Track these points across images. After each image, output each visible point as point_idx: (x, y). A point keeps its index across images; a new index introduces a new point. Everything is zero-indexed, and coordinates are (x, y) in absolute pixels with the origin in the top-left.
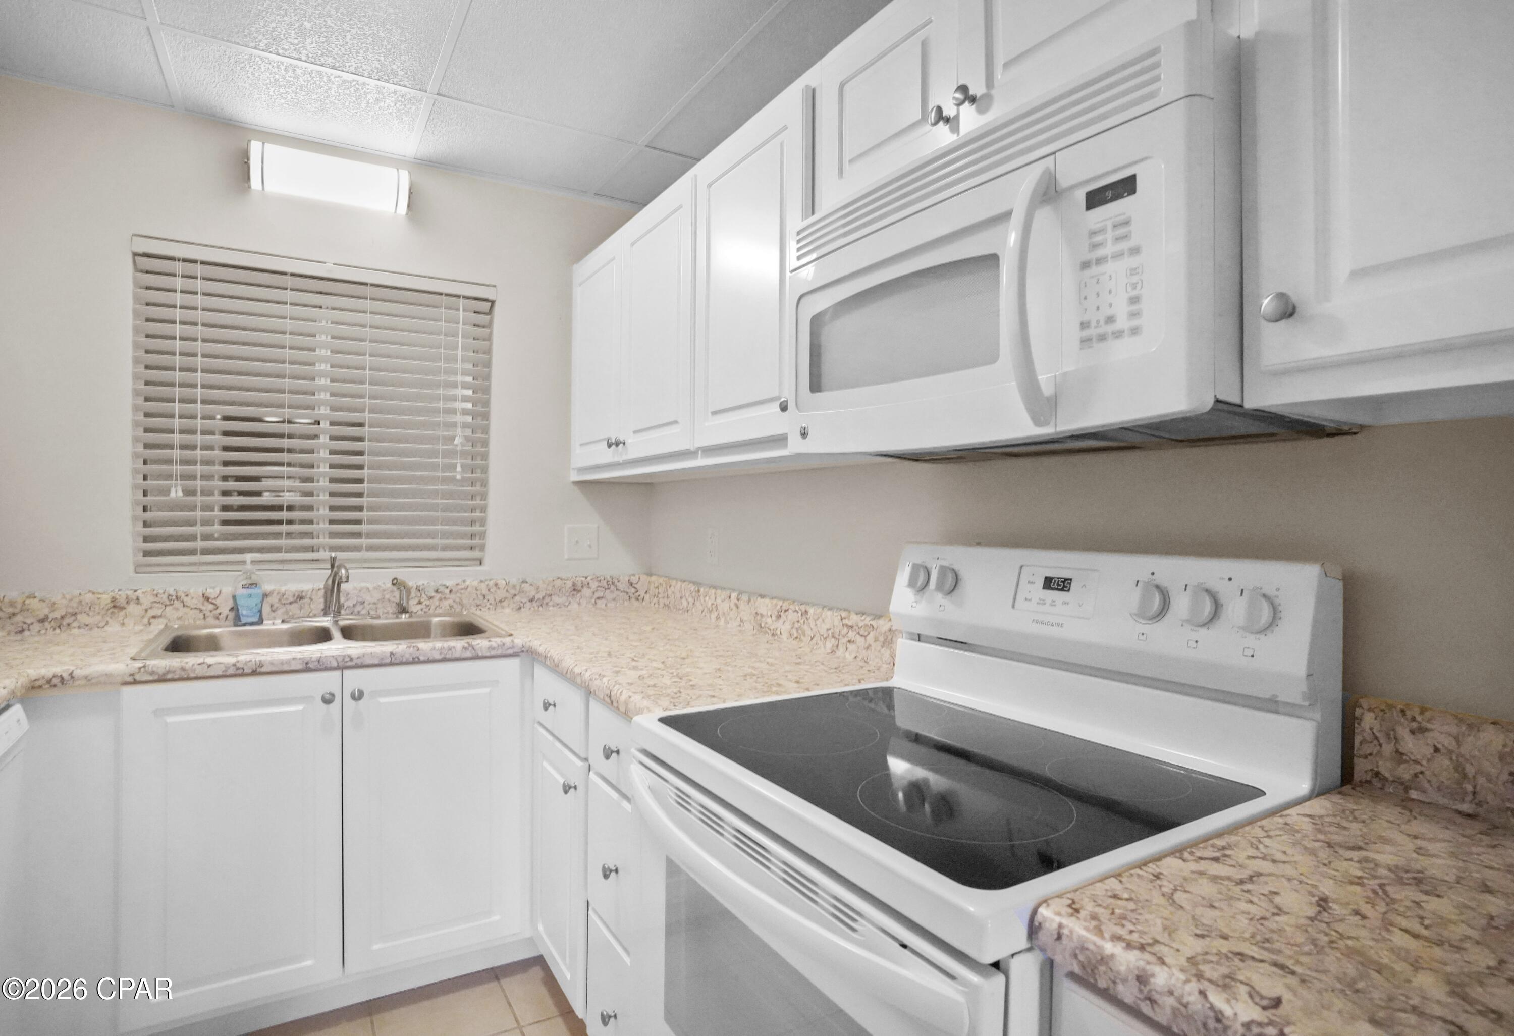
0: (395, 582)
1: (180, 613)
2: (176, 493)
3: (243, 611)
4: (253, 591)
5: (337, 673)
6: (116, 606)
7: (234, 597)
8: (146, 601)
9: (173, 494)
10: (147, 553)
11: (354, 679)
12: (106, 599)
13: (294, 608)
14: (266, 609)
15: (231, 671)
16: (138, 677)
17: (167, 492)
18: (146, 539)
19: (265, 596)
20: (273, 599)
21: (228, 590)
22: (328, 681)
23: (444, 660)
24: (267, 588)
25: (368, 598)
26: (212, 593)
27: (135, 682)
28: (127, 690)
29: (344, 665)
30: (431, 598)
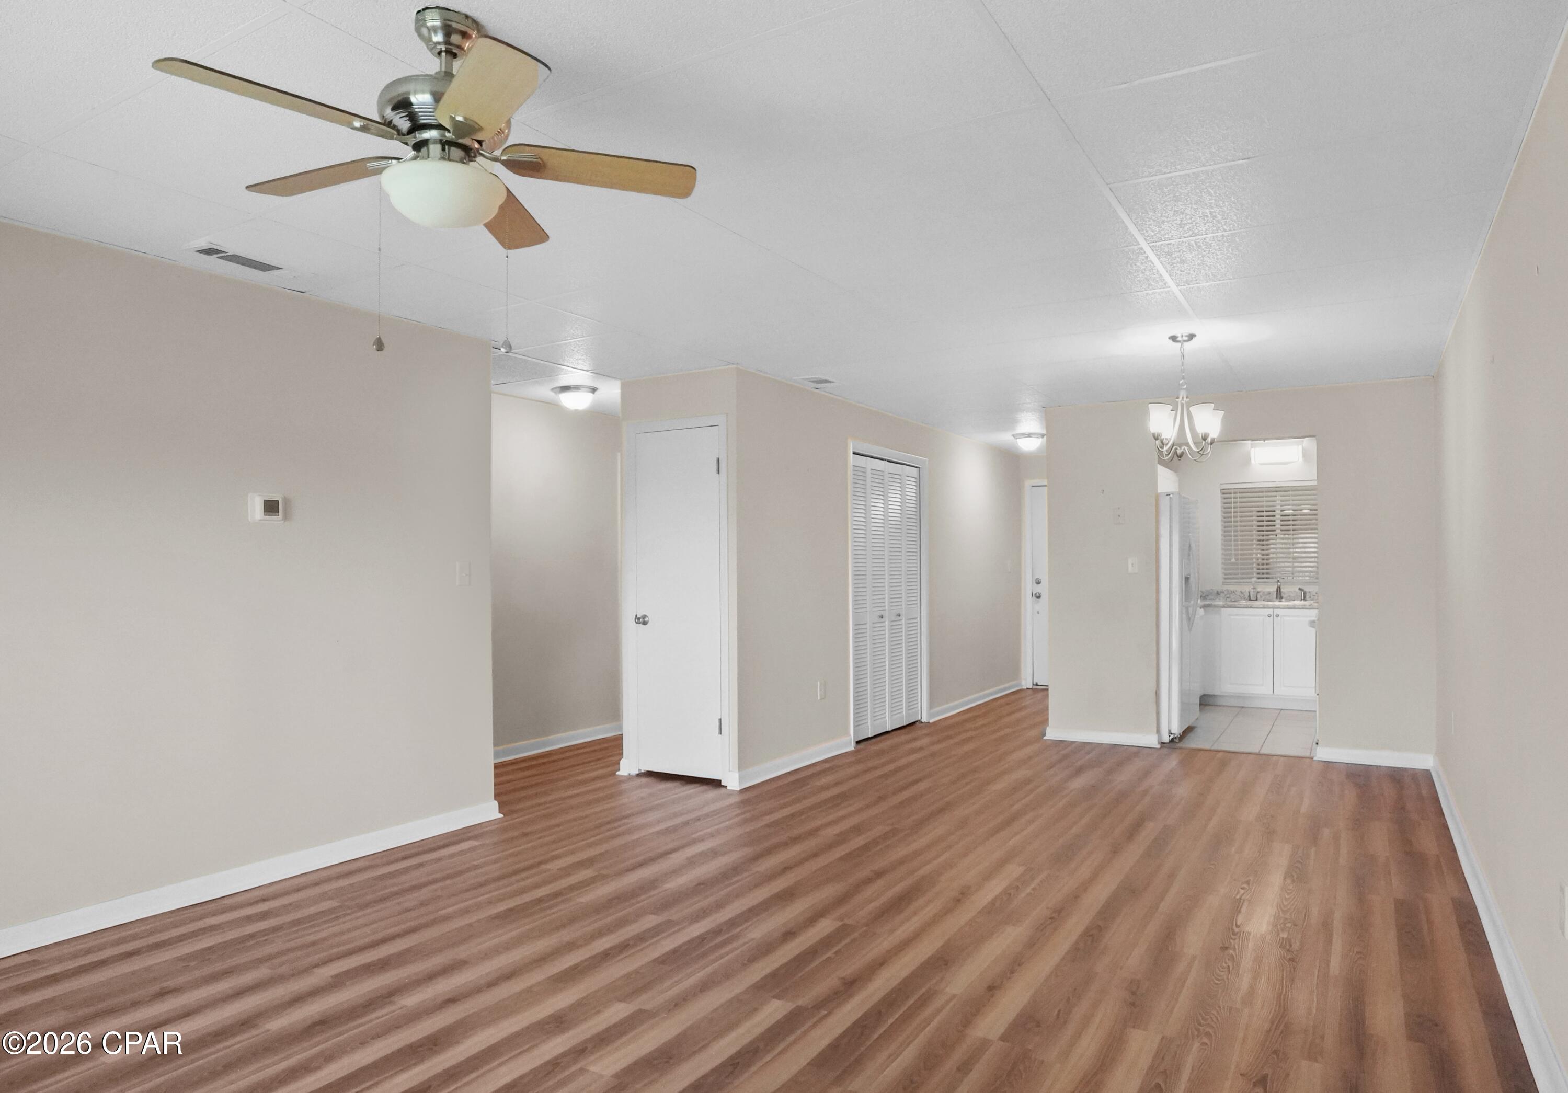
0: (1300, 589)
1: (1234, 597)
2: (1233, 560)
3: (1252, 596)
4: (1254, 590)
5: (1272, 610)
6: (1218, 594)
7: (1249, 592)
8: (1226, 592)
9: (1232, 561)
10: (1225, 579)
11: (1277, 611)
12: (1216, 592)
13: (1268, 597)
14: (1259, 597)
15: (1245, 606)
16: (1226, 606)
17: (1230, 559)
18: (1226, 574)
19: (1258, 592)
20: (1261, 594)
21: (1247, 590)
22: (1270, 611)
23: (1303, 608)
24: (1259, 590)
25: (1292, 595)
26: (1243, 591)
27: (1224, 607)
28: (1223, 609)
29: (1274, 608)
30: (1314, 596)
